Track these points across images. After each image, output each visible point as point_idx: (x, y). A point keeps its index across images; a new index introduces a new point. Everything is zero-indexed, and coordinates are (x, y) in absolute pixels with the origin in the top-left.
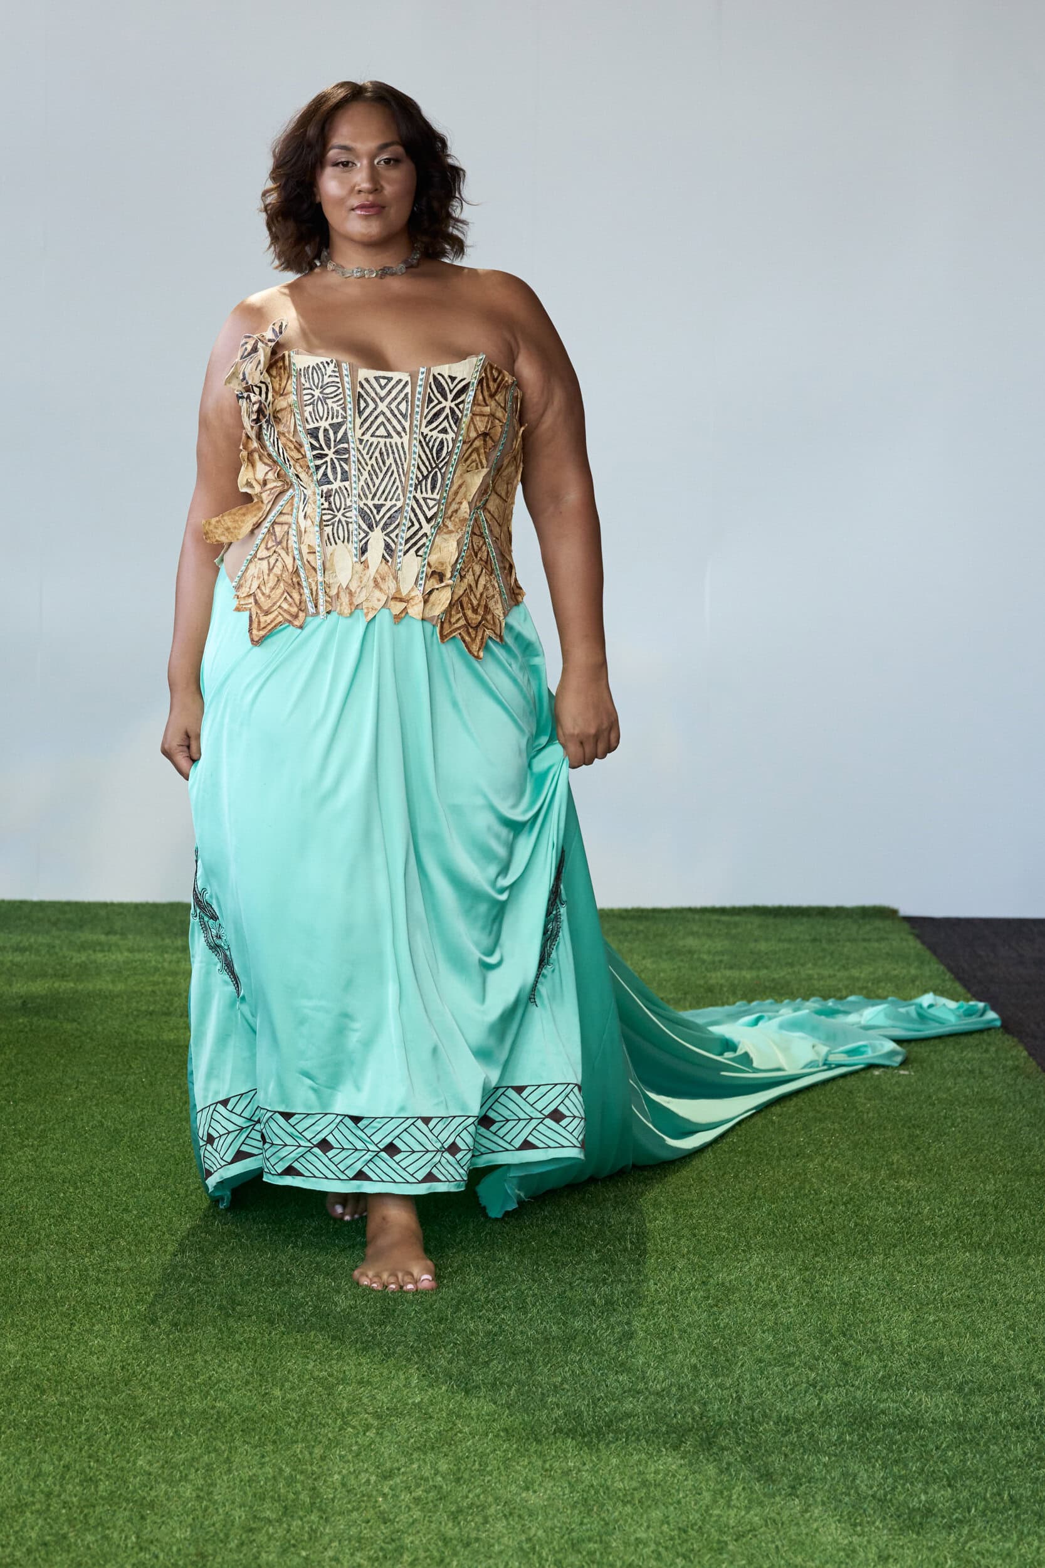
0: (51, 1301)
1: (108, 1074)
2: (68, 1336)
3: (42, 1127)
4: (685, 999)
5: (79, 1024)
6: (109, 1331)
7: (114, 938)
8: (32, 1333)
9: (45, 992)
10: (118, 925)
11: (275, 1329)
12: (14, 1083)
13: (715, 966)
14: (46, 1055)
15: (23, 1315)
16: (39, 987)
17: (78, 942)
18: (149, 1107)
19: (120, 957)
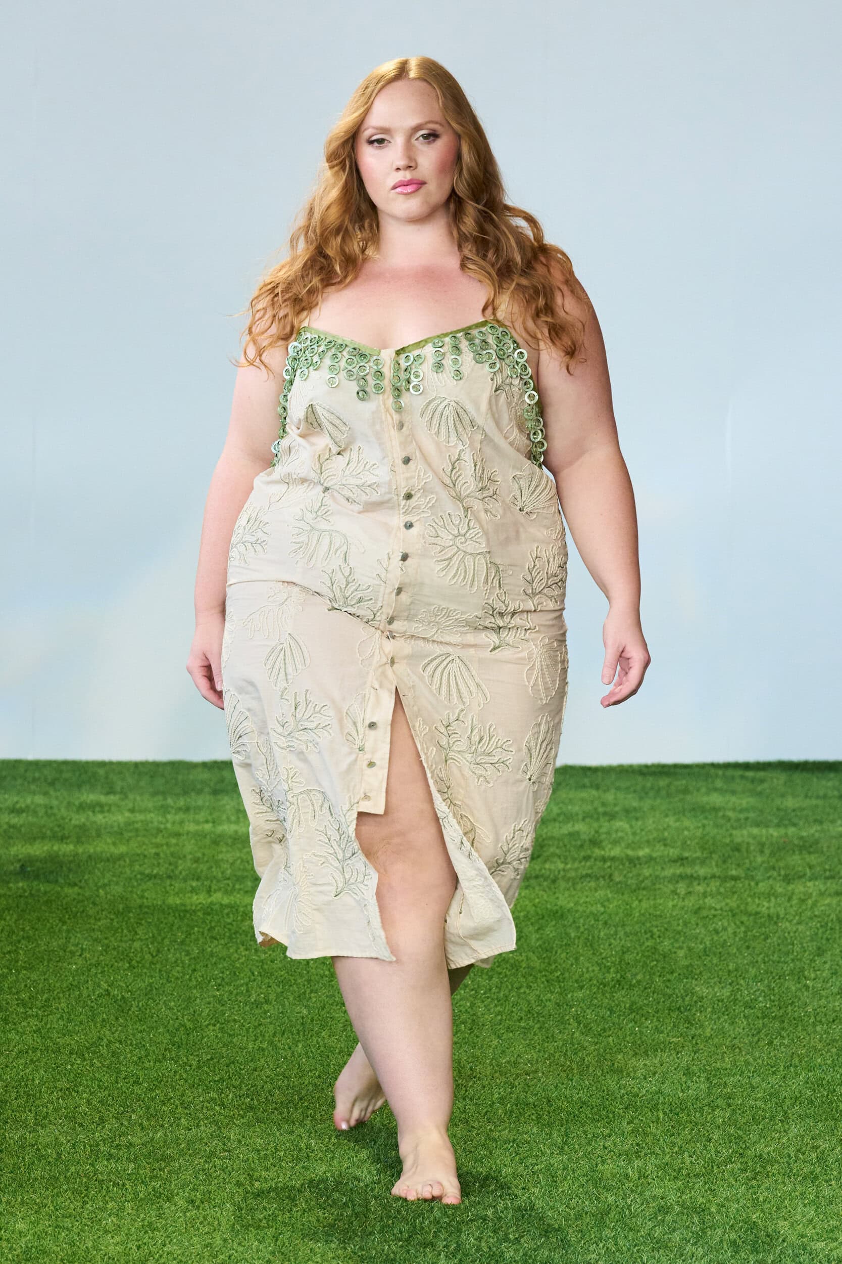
0: (62, 1178)
1: (113, 939)
2: (80, 1214)
3: (46, 996)
4: (711, 858)
5: (81, 888)
6: (122, 1209)
7: (112, 798)
8: (43, 1211)
9: (44, 855)
10: (119, 784)
11: (296, 1205)
12: (15, 951)
13: (740, 824)
14: (48, 922)
15: (33, 1193)
16: (38, 850)
17: (77, 803)
18: (157, 975)
19: (119, 818)
